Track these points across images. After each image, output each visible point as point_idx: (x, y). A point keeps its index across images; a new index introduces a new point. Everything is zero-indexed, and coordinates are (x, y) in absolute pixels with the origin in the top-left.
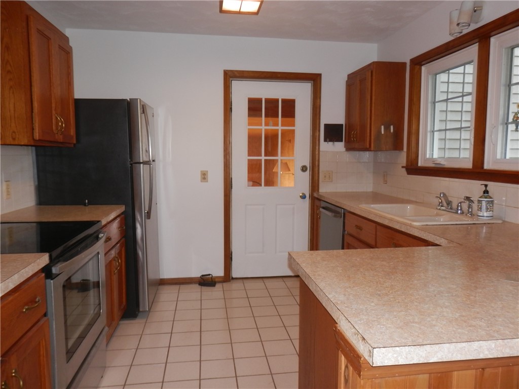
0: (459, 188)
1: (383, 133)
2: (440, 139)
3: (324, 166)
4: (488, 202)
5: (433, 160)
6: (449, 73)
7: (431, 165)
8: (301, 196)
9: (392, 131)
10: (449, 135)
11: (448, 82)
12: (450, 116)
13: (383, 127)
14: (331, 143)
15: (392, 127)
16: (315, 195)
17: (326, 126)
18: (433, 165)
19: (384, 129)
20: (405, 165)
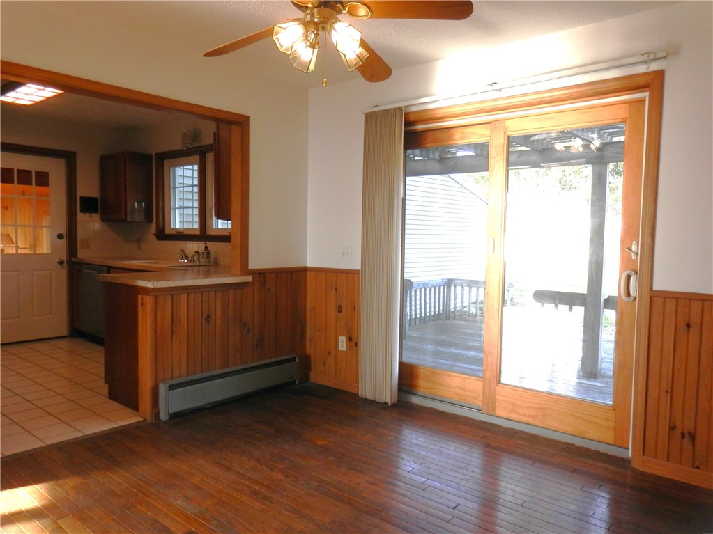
0: (193, 247)
1: (136, 207)
2: (180, 214)
3: (81, 234)
4: (207, 253)
5: (176, 229)
6: (183, 169)
7: (174, 233)
8: (58, 262)
9: (144, 206)
10: (186, 211)
11: (183, 176)
12: (186, 196)
13: (136, 203)
14: (88, 215)
15: (143, 204)
16: (74, 260)
17: (82, 198)
18: (176, 233)
19: (137, 205)
20: (155, 233)
